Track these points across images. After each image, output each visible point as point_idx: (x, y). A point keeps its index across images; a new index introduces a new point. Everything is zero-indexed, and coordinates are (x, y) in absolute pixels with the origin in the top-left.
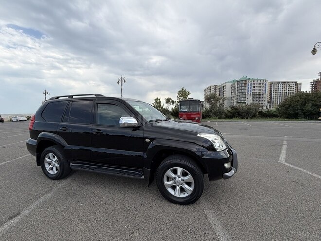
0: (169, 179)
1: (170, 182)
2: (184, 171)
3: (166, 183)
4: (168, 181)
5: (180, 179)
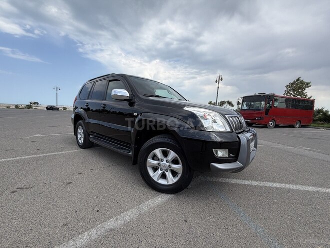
0: (154, 157)
1: (155, 162)
2: (176, 157)
3: (150, 160)
4: (153, 159)
5: (168, 164)
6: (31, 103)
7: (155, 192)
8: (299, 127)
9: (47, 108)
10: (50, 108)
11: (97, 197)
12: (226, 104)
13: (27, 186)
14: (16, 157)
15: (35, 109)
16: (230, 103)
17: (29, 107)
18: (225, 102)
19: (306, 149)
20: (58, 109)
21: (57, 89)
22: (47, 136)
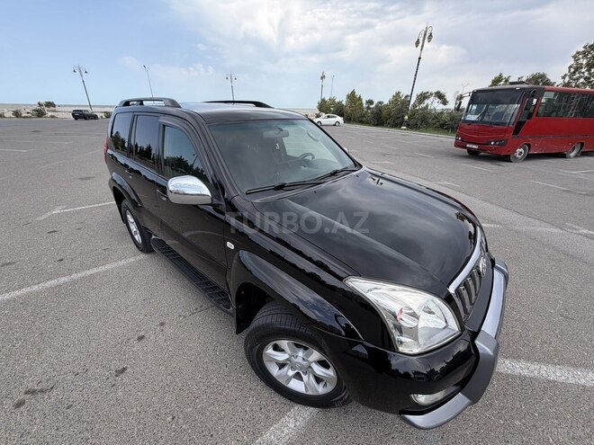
1: (280, 358)
5: (306, 363)
6: (40, 105)
7: (283, 400)
8: (576, 156)
9: (73, 114)
10: (80, 115)
11: (173, 418)
12: (432, 98)
13: (44, 385)
14: (20, 287)
15: (52, 117)
16: (440, 96)
17: (40, 114)
18: (431, 94)
19: (586, 236)
20: (95, 117)
21: (80, 71)
22: (78, 212)
